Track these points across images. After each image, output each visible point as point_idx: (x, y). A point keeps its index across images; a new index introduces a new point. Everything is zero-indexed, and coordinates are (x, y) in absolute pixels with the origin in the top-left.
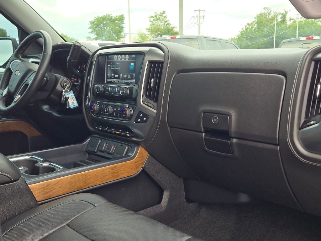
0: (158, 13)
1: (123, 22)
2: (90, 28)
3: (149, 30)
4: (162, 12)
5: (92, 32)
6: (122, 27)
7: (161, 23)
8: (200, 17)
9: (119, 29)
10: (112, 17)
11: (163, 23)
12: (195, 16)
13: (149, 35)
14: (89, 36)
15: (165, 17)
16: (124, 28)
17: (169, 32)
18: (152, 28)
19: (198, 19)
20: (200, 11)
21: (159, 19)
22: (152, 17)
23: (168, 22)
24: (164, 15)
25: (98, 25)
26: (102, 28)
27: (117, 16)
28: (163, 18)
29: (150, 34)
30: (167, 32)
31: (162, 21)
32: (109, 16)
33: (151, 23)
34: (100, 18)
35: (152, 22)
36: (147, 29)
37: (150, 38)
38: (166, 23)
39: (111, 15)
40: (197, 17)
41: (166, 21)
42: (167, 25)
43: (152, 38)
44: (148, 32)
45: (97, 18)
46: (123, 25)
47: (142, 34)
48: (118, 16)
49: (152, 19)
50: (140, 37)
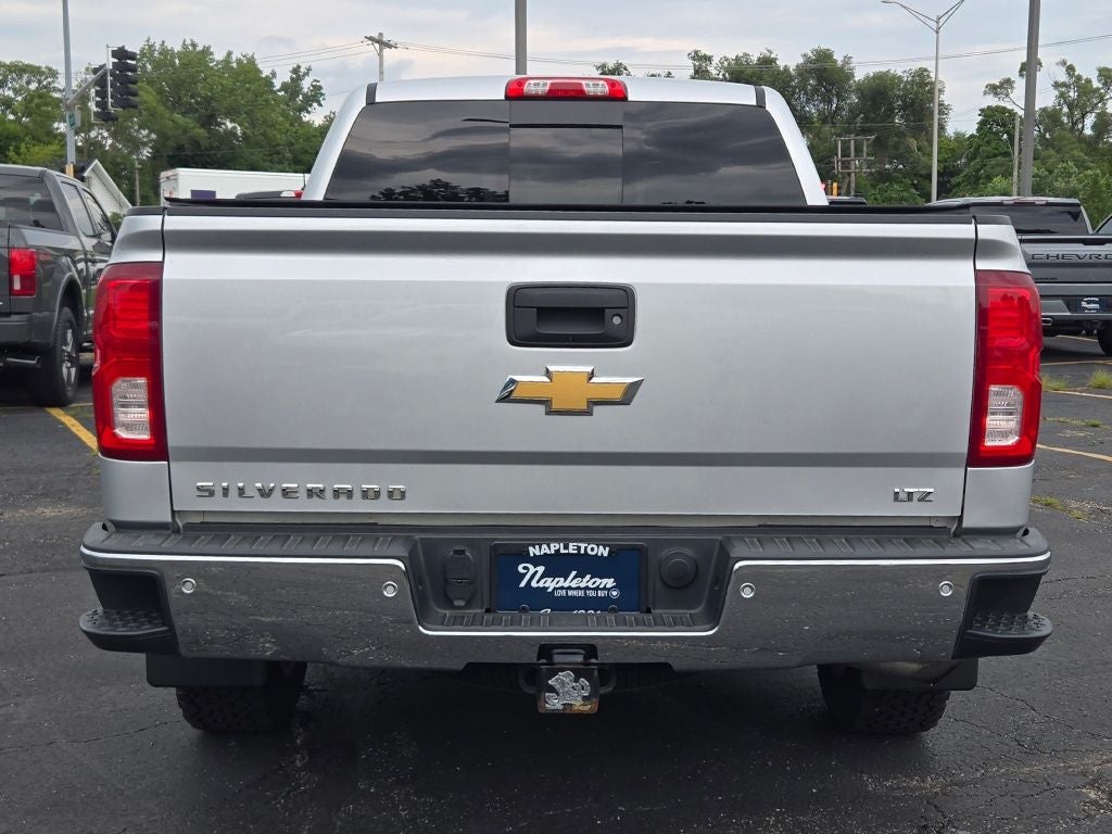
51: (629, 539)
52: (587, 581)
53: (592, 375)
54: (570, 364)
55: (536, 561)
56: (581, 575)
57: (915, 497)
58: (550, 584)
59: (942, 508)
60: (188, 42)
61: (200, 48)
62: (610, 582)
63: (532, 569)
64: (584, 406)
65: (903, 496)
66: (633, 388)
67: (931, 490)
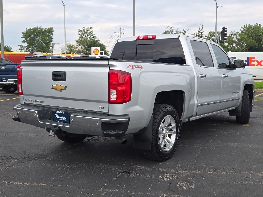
0: (86, 28)
1: (53, 33)
2: (22, 38)
3: (77, 41)
4: (89, 28)
5: (23, 42)
6: (51, 38)
7: (88, 37)
8: (120, 33)
9: (49, 40)
10: (42, 29)
11: (89, 37)
12: (116, 32)
13: (77, 45)
14: (21, 45)
15: (92, 31)
16: (53, 39)
17: (94, 44)
18: (80, 40)
19: (119, 34)
20: (120, 28)
21: (87, 33)
22: (81, 31)
23: (94, 36)
24: (91, 30)
25: (29, 36)
26: (33, 38)
27: (46, 29)
28: (90, 33)
29: (79, 45)
30: (93, 44)
31: (89, 35)
32: (40, 28)
33: (79, 36)
34: (31, 30)
35: (81, 35)
36: (76, 41)
37: (78, 48)
38: (92, 37)
39: (41, 28)
40: (118, 33)
41: (92, 35)
42: (93, 38)
43: (80, 48)
44: (77, 43)
45: (28, 30)
46: (52, 36)
47: (71, 45)
48: (48, 29)
49: (81, 33)
50: (68, 47)
51: (67, 111)
52: (63, 118)
53: (61, 85)
54: (58, 83)
55: (57, 114)
56: (62, 117)
57: (102, 108)
58: (59, 117)
59: (106, 110)
60: (256, 23)
61: (258, 24)
62: (65, 118)
63: (57, 115)
64: (60, 90)
65: (100, 108)
66: (66, 87)
67: (104, 107)
